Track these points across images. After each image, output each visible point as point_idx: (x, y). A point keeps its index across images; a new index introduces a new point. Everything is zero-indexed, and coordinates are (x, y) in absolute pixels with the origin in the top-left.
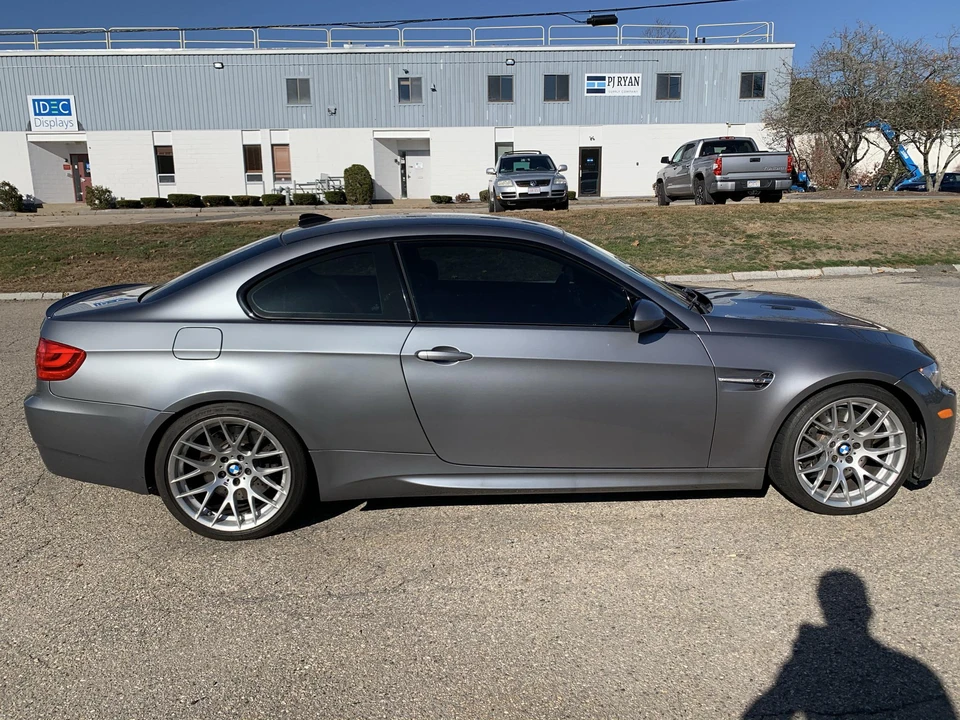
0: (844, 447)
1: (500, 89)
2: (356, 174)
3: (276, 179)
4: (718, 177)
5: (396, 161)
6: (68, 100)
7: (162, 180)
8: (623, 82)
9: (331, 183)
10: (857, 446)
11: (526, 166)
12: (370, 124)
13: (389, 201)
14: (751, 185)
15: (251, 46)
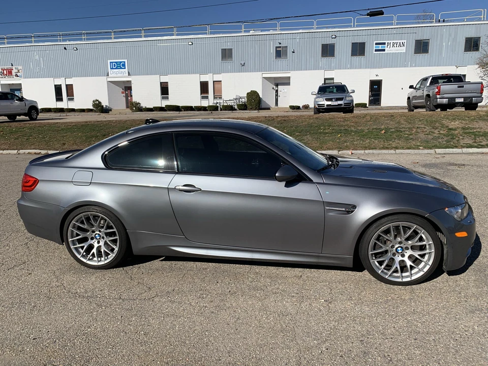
0: (399, 249)
1: (328, 50)
2: (253, 95)
3: (215, 98)
4: (438, 96)
5: (273, 88)
6: (124, 62)
7: (163, 98)
8: (395, 45)
9: (241, 100)
10: (407, 248)
11: (335, 90)
12: (261, 70)
13: (269, 109)
14: (457, 100)
15: (206, 34)
